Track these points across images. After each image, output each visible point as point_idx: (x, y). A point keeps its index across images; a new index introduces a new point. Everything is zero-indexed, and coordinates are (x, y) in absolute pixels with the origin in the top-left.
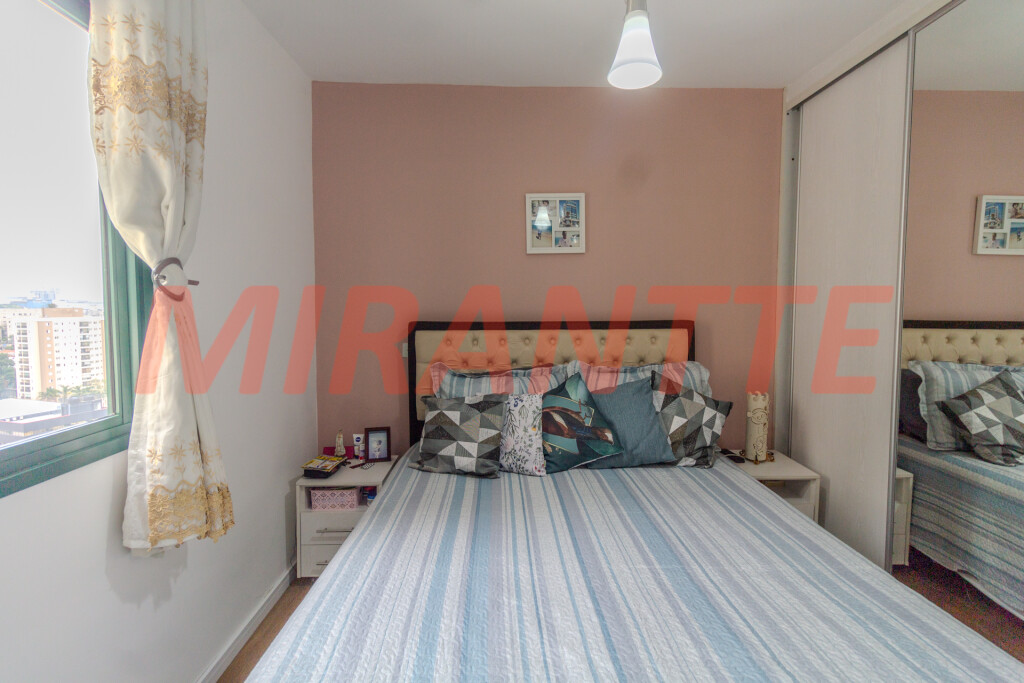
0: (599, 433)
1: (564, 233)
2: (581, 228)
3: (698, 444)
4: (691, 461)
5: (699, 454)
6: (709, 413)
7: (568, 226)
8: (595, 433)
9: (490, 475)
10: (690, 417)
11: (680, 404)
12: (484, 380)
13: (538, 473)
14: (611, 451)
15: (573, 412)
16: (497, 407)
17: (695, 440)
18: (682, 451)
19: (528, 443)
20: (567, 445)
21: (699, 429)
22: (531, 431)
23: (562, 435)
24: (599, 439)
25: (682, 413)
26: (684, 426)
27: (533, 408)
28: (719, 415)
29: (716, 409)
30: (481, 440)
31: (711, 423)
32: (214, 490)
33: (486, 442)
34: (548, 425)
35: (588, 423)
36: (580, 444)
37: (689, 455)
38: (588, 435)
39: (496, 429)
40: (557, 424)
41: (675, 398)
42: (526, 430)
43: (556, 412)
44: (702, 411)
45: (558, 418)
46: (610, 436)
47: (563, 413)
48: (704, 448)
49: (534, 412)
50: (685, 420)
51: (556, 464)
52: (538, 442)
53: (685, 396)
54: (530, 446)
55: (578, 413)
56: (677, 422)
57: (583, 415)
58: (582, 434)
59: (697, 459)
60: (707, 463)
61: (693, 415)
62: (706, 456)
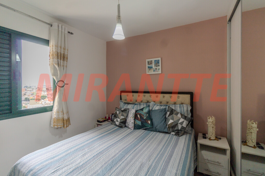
0: (147, 121)
1: (156, 69)
2: (160, 67)
3: (176, 129)
4: (173, 133)
5: (176, 132)
6: (182, 120)
7: (157, 67)
8: (146, 121)
9: (121, 127)
10: (175, 120)
11: (173, 116)
12: (129, 105)
13: (131, 129)
14: (149, 126)
15: (142, 115)
16: (125, 112)
17: (175, 127)
18: (171, 130)
19: (130, 121)
20: (139, 123)
21: (177, 124)
22: (131, 118)
23: (138, 120)
24: (146, 122)
25: (173, 119)
26: (172, 123)
27: (133, 113)
28: (185, 121)
29: (185, 120)
30: (121, 119)
31: (182, 123)
32: (65, 120)
33: (122, 119)
34: (136, 117)
35: (145, 118)
36: (142, 123)
37: (173, 131)
38: (144, 121)
39: (124, 116)
40: (138, 117)
41: (172, 114)
42: (130, 118)
43: (139, 114)
44: (180, 119)
45: (139, 116)
46: (149, 122)
47: (140, 115)
48: (178, 130)
49: (133, 114)
50: (173, 121)
51: (137, 127)
52: (133, 121)
53: (175, 114)
54: (130, 122)
55: (143, 115)
56: (171, 121)
57: (144, 116)
58: (142, 120)
59: (176, 133)
60: (179, 135)
61: (176, 120)
62: (179, 133)
